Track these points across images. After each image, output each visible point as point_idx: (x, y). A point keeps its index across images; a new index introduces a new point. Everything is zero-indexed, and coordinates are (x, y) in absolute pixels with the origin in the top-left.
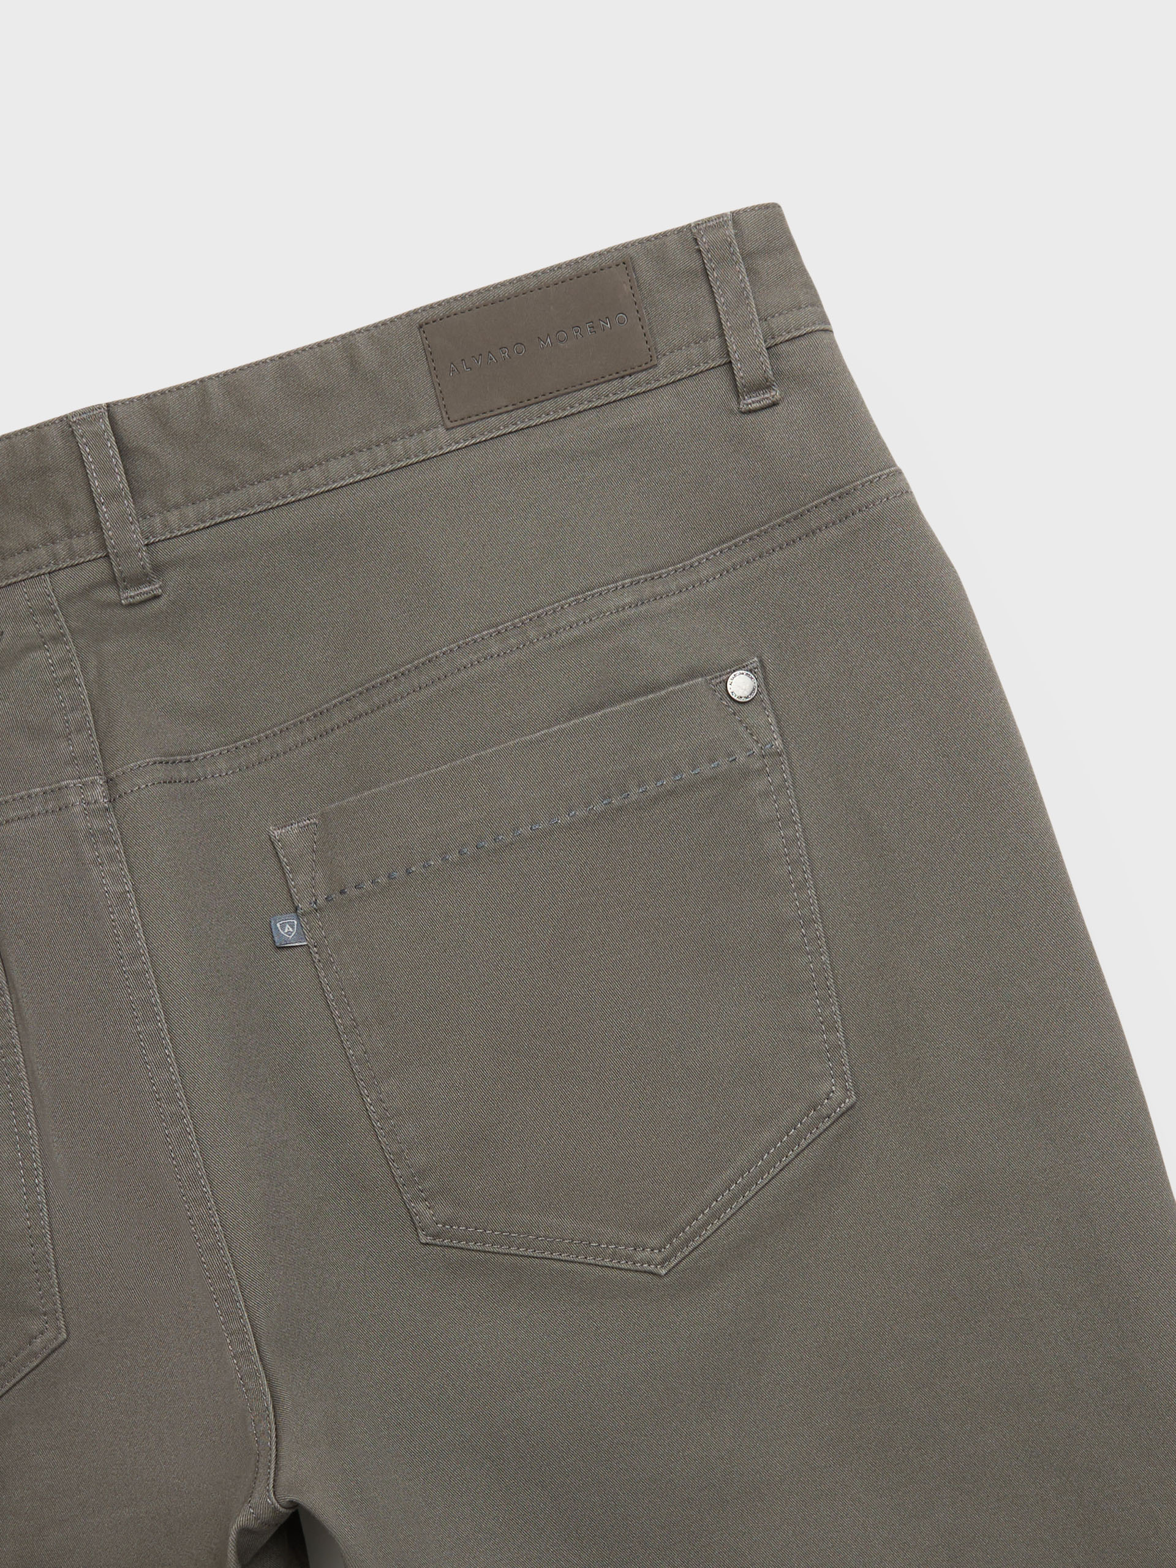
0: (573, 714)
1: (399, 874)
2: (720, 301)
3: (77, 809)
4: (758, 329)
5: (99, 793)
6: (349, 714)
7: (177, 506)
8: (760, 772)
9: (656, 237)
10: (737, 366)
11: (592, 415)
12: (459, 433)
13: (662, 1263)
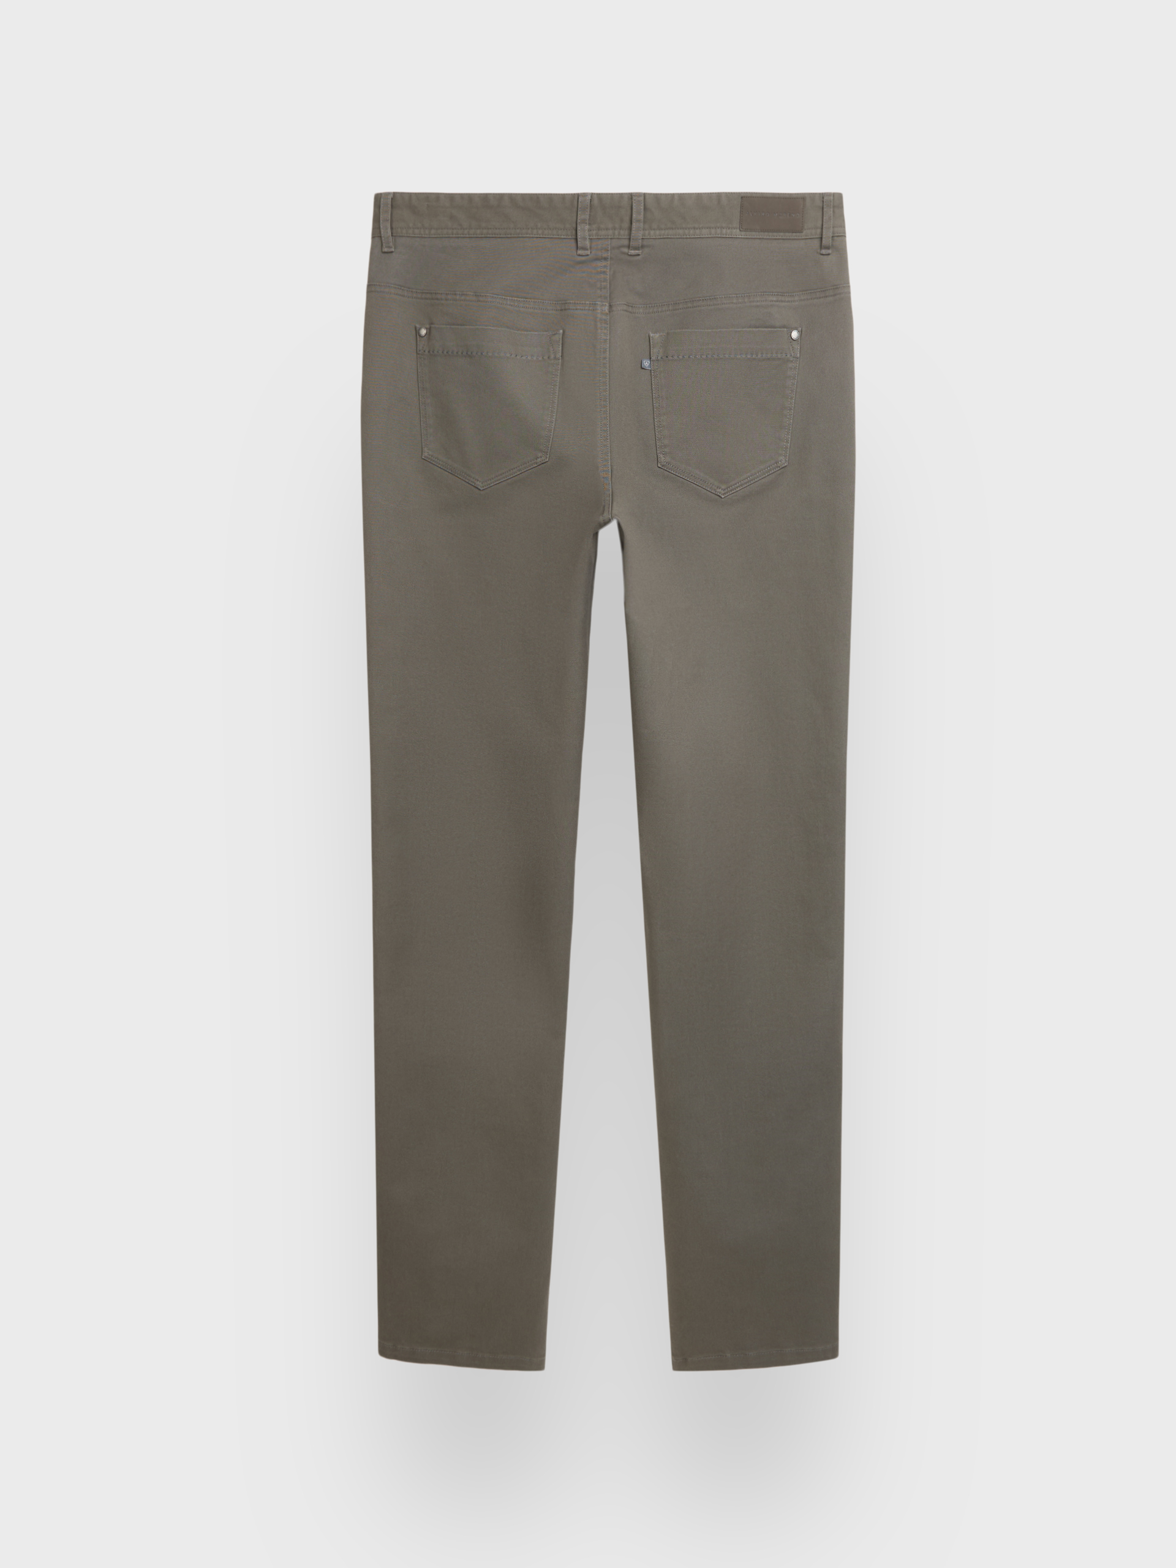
0: (750, 327)
1: (686, 357)
2: (824, 218)
3: (599, 311)
4: (831, 230)
5: (606, 309)
6: (685, 306)
7: (654, 230)
8: (792, 361)
9: (814, 194)
10: (823, 239)
11: (782, 241)
12: (743, 233)
13: (725, 494)
